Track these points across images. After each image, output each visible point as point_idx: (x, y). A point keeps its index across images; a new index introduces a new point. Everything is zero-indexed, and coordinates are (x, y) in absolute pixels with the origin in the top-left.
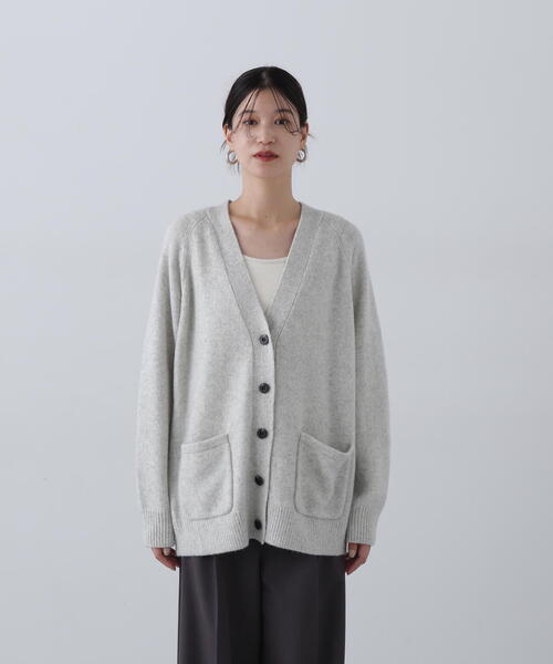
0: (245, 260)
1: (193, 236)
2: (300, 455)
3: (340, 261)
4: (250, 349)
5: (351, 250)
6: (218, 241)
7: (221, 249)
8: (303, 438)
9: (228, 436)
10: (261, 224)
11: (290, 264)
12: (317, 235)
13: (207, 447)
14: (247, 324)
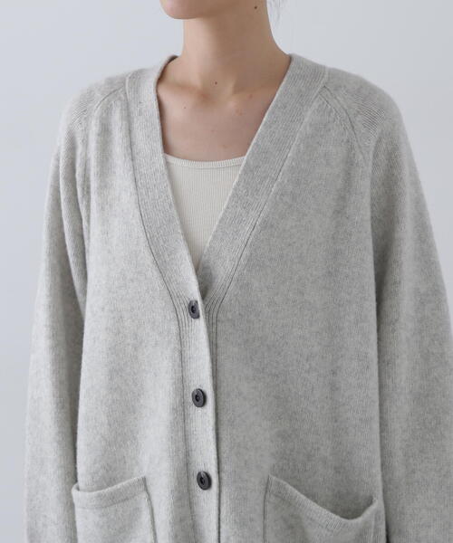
0: (167, 164)
1: (93, 122)
2: (270, 516)
3: (350, 163)
4: (174, 328)
5: (373, 144)
6: (130, 131)
7: (131, 145)
8: (272, 488)
9: (144, 480)
10: (206, 97)
11: (248, 170)
12: (309, 116)
13: (113, 500)
14: (166, 283)
